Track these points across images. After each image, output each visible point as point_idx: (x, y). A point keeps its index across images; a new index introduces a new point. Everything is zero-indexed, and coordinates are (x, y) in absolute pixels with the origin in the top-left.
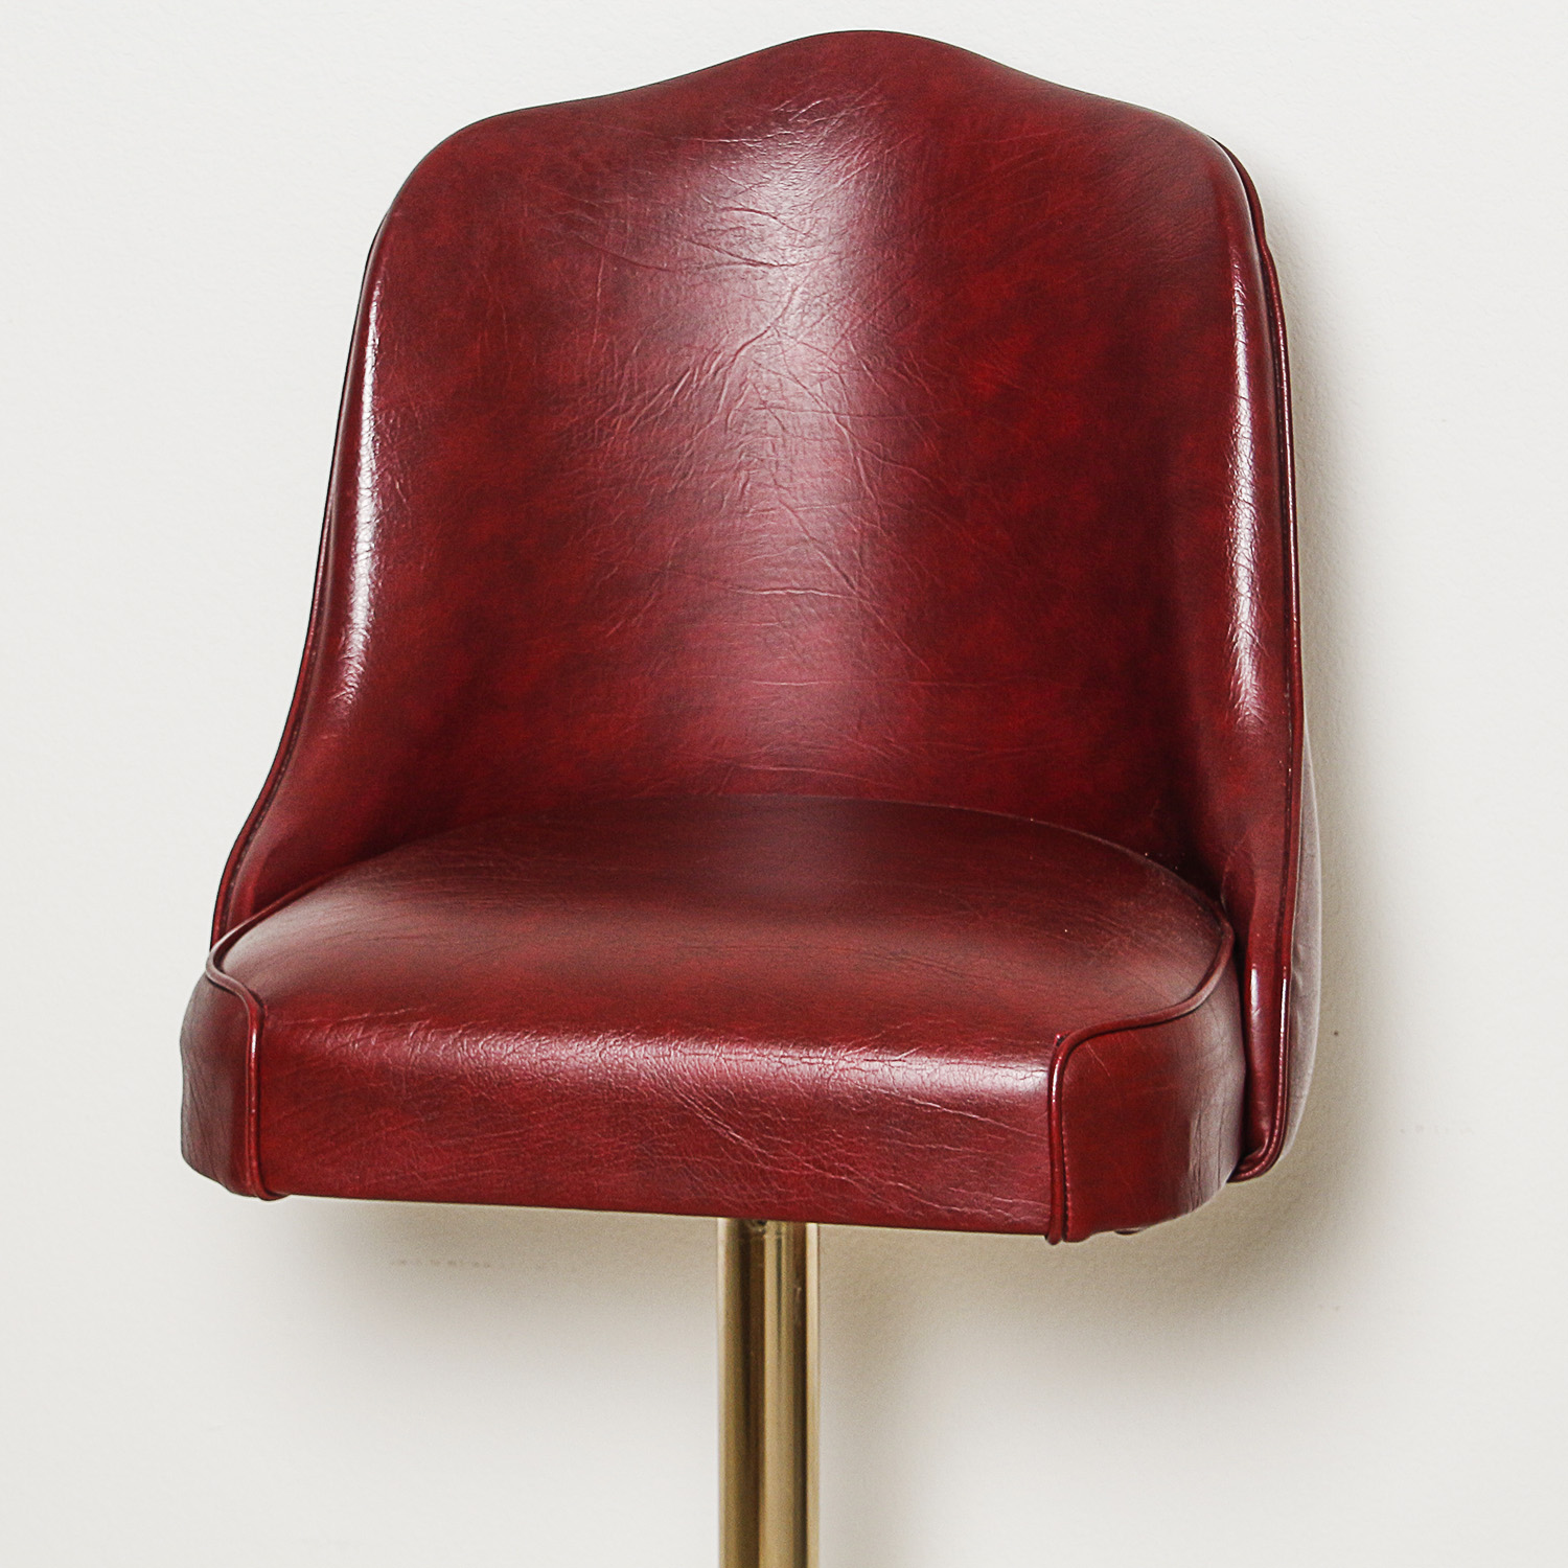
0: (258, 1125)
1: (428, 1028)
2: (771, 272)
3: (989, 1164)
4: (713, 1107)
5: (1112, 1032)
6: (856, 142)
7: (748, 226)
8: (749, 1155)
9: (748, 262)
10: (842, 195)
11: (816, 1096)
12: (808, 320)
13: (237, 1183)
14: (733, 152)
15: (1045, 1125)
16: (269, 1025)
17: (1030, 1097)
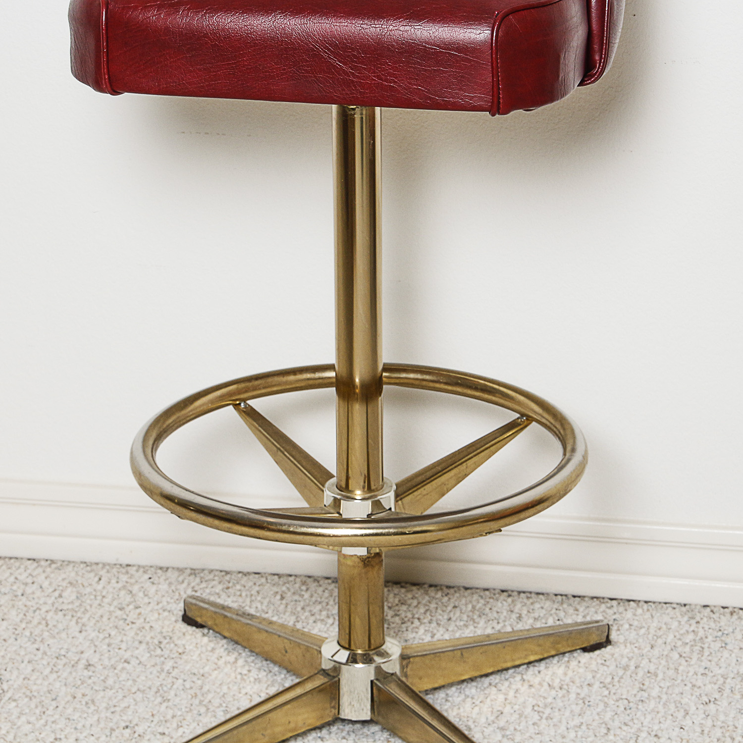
0: (107, 56)
1: (189, 9)
3: (462, 77)
4: (329, 49)
5: (523, 10)
8: (346, 73)
11: (378, 44)
13: (99, 87)
15: (489, 57)
16: (111, 7)
17: (483, 43)
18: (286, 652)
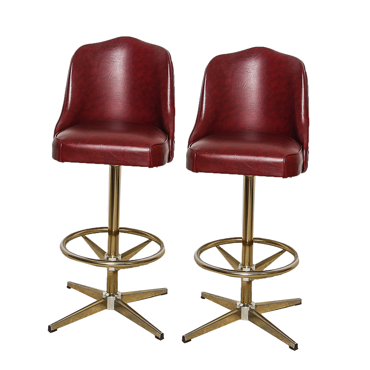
1: (215, 154)
2: (249, 73)
3: (277, 169)
4: (113, 153)
5: (291, 155)
6: (259, 59)
7: (247, 68)
8: (116, 158)
9: (247, 72)
10: (257, 65)
12: (254, 78)
13: (193, 171)
14: (245, 60)
15: (283, 165)
16: (197, 153)
17: (282, 162)
18: (227, 304)
